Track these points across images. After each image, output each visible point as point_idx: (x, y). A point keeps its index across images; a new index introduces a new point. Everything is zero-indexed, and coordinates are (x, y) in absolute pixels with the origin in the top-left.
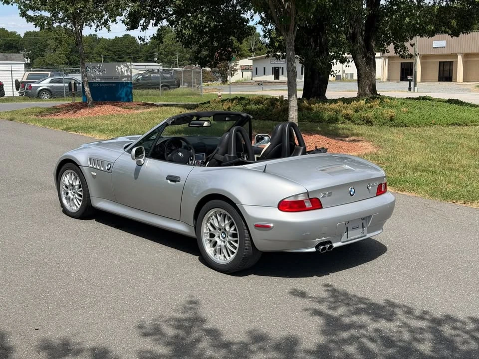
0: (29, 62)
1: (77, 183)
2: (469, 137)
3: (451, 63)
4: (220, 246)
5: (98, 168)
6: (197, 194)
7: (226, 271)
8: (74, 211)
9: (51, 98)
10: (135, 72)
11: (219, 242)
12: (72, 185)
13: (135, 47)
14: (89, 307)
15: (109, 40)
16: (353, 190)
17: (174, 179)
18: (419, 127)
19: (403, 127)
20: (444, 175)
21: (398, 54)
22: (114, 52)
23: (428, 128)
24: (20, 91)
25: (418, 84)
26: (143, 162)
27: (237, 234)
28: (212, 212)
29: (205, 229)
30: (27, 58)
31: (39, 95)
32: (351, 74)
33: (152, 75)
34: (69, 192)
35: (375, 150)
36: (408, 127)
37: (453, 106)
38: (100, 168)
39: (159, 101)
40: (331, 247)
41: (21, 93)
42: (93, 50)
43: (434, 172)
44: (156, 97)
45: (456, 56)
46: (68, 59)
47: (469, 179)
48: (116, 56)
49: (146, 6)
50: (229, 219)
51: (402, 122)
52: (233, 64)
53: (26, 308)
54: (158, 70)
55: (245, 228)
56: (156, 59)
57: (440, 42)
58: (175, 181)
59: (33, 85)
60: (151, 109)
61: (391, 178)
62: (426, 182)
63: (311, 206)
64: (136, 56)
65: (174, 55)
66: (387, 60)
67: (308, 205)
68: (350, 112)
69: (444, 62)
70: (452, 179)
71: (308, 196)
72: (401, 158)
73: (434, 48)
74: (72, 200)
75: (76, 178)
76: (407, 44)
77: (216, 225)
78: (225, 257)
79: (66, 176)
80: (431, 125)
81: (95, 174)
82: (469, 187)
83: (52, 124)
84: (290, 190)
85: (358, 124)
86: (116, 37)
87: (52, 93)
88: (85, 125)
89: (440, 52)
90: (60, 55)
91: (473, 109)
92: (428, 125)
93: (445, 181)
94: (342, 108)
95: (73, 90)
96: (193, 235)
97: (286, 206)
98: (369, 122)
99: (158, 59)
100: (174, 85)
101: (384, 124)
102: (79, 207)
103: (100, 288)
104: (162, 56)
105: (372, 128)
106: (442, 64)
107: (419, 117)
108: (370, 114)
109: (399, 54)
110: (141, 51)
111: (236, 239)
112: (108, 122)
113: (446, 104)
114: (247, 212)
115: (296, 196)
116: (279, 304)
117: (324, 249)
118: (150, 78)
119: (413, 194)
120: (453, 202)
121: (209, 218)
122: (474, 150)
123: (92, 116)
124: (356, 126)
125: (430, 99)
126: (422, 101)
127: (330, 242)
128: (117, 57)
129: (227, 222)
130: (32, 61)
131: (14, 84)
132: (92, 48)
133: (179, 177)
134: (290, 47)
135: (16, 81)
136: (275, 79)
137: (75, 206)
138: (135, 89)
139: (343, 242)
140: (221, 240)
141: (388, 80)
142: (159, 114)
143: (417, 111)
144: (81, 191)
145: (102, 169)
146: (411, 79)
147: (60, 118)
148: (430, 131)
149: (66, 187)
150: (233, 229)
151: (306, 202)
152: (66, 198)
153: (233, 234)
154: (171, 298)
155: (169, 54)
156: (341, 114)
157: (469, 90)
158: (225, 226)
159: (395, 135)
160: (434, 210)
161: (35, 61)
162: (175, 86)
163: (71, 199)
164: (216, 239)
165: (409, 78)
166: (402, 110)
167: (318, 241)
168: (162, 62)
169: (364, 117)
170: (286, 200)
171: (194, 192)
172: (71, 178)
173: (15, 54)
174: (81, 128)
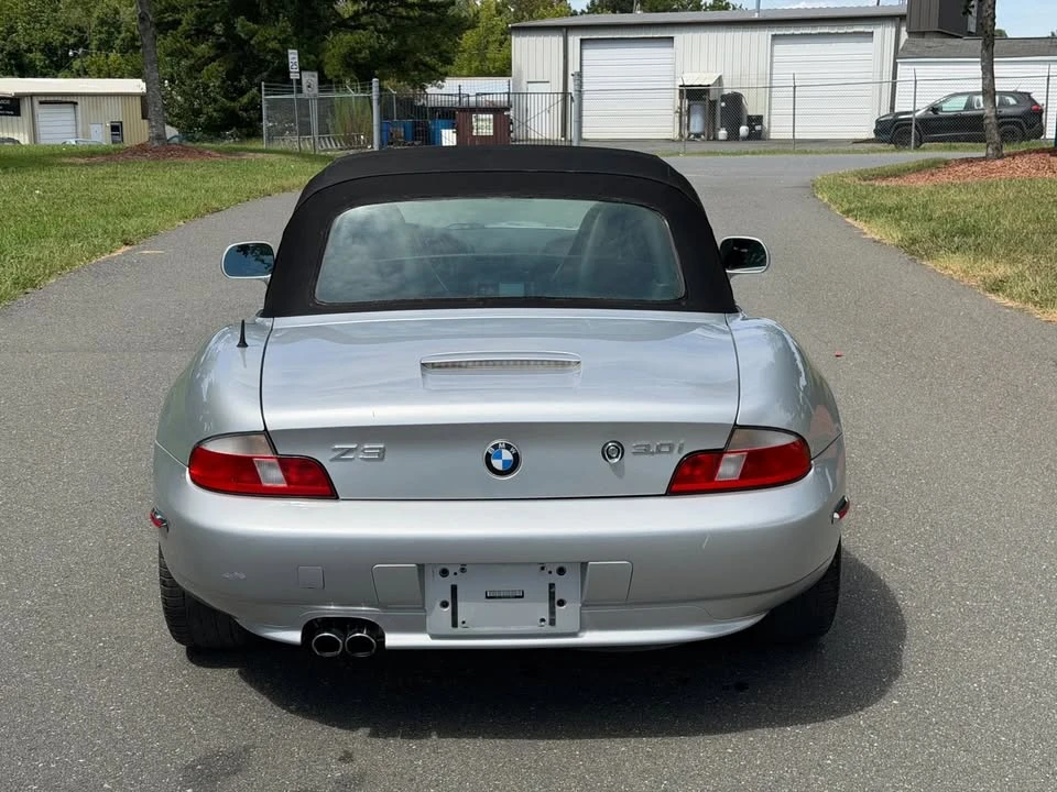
16: (508, 456)
63: (284, 484)
71: (271, 446)
151: (264, 466)
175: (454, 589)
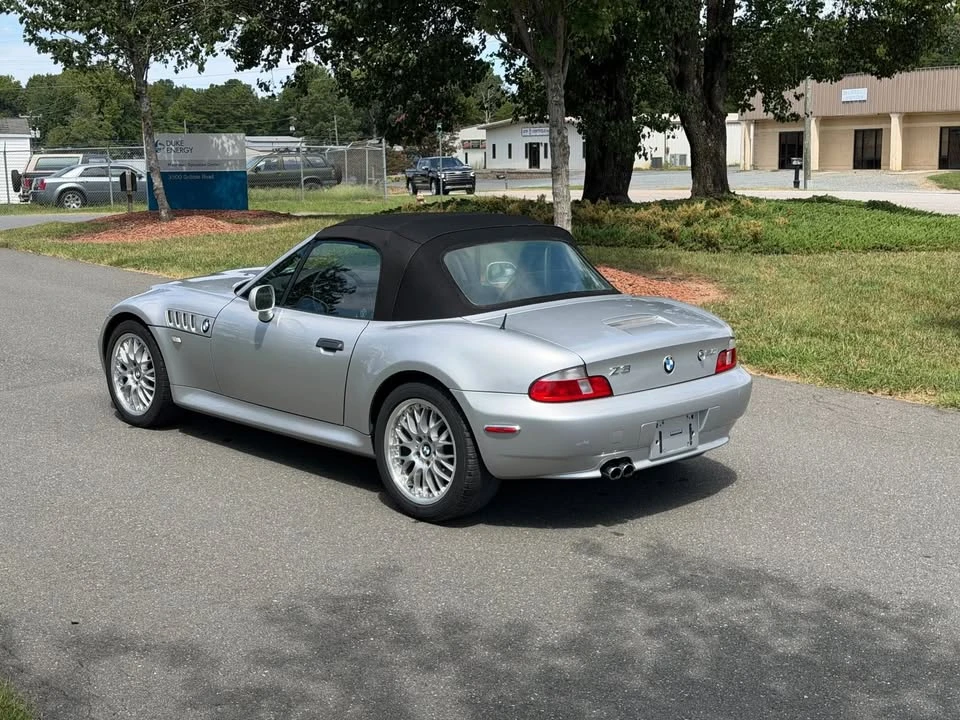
0: (38, 136)
1: (145, 359)
2: (904, 272)
3: (878, 133)
4: (421, 470)
5: (186, 328)
6: (376, 373)
7: (433, 518)
8: (139, 414)
9: (84, 205)
10: (251, 155)
11: (419, 464)
12: (135, 363)
13: (251, 105)
14: (173, 584)
15: (199, 92)
16: (671, 363)
17: (331, 345)
18: (810, 253)
19: (777, 253)
20: (852, 341)
21: (769, 113)
22: (209, 115)
23: (827, 256)
24: (21, 192)
25: (812, 174)
26: (271, 316)
27: (451, 446)
28: (403, 407)
29: (391, 441)
30: (34, 129)
31: (60, 200)
32: (681, 155)
33: (286, 159)
34: (129, 376)
35: (722, 297)
36: (788, 253)
37: (878, 213)
38: (189, 328)
39: (299, 211)
40: (631, 468)
41: (23, 196)
42: (167, 111)
43: (835, 337)
44: (295, 203)
45: (886, 118)
46: (117, 128)
47: (902, 348)
48: (212, 123)
49: (274, 20)
50: (438, 418)
51: (777, 245)
52: (448, 137)
53: (53, 586)
54: (298, 149)
55: (468, 434)
56: (292, 128)
57: (856, 92)
58: (333, 350)
59: (47, 180)
60: (284, 224)
61: (752, 348)
62: (819, 354)
63: (592, 392)
64: (253, 122)
65: (329, 121)
66: (752, 127)
67: (585, 389)
68: (675, 225)
69: (864, 131)
70: (868, 349)
71: (586, 373)
72: (772, 311)
73: (844, 102)
74: (135, 391)
75: (142, 351)
76: (788, 95)
77: (413, 430)
78: (429, 491)
79: (122, 346)
80: (832, 249)
81: (179, 340)
82: (899, 364)
83: (89, 255)
84: (551, 361)
85: (691, 249)
86: (212, 85)
87: (85, 196)
88: (156, 255)
89: (856, 111)
90: (101, 123)
91: (916, 218)
92: (827, 250)
93: (855, 354)
94: (659, 217)
95: (129, 188)
96: (369, 451)
97: (544, 391)
98: (710, 244)
99: (297, 128)
100: (330, 179)
101: (741, 248)
102: (148, 405)
103: (193, 550)
104: (306, 122)
105: (718, 256)
106: (859, 135)
107: (810, 235)
108: (714, 230)
109: (773, 112)
110: (263, 114)
111: (450, 456)
112: (201, 248)
113: (864, 211)
114: (472, 404)
115: (563, 372)
116: (532, 575)
117: (617, 472)
118: (281, 166)
119: (792, 378)
120: (869, 393)
121: (398, 419)
122: (913, 296)
123: (168, 238)
124: (687, 253)
125: (832, 201)
126: (816, 205)
127: (627, 460)
128: (214, 125)
129: (432, 425)
130: (44, 134)
131: (10, 179)
132: (164, 107)
133: (341, 342)
134: (556, 98)
135: (15, 173)
136: (530, 167)
137: (140, 403)
138: (253, 187)
139: (652, 460)
140: (422, 460)
141: (755, 167)
142: (301, 233)
143: (805, 223)
144: (152, 375)
145: (193, 330)
146: (799, 163)
147: (106, 241)
148: (830, 261)
149: (124, 367)
150: (443, 437)
151: (582, 384)
152: (122, 389)
153: (445, 447)
154: (327, 567)
155: (318, 118)
156: (658, 231)
157: (912, 186)
158: (429, 433)
159: (762, 269)
160: (832, 407)
161: (49, 135)
162: (331, 181)
163: (132, 389)
164: (413, 457)
165: (794, 163)
166: (777, 221)
167: (605, 457)
168: (305, 134)
169: (702, 234)
170: (544, 380)
171: (369, 371)
172: (131, 349)
173: (12, 120)
174: (148, 261)
175: (660, 433)
